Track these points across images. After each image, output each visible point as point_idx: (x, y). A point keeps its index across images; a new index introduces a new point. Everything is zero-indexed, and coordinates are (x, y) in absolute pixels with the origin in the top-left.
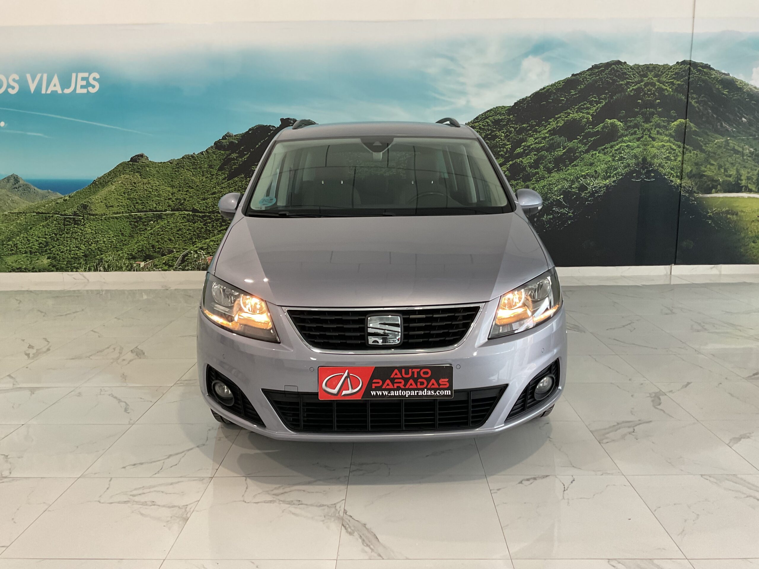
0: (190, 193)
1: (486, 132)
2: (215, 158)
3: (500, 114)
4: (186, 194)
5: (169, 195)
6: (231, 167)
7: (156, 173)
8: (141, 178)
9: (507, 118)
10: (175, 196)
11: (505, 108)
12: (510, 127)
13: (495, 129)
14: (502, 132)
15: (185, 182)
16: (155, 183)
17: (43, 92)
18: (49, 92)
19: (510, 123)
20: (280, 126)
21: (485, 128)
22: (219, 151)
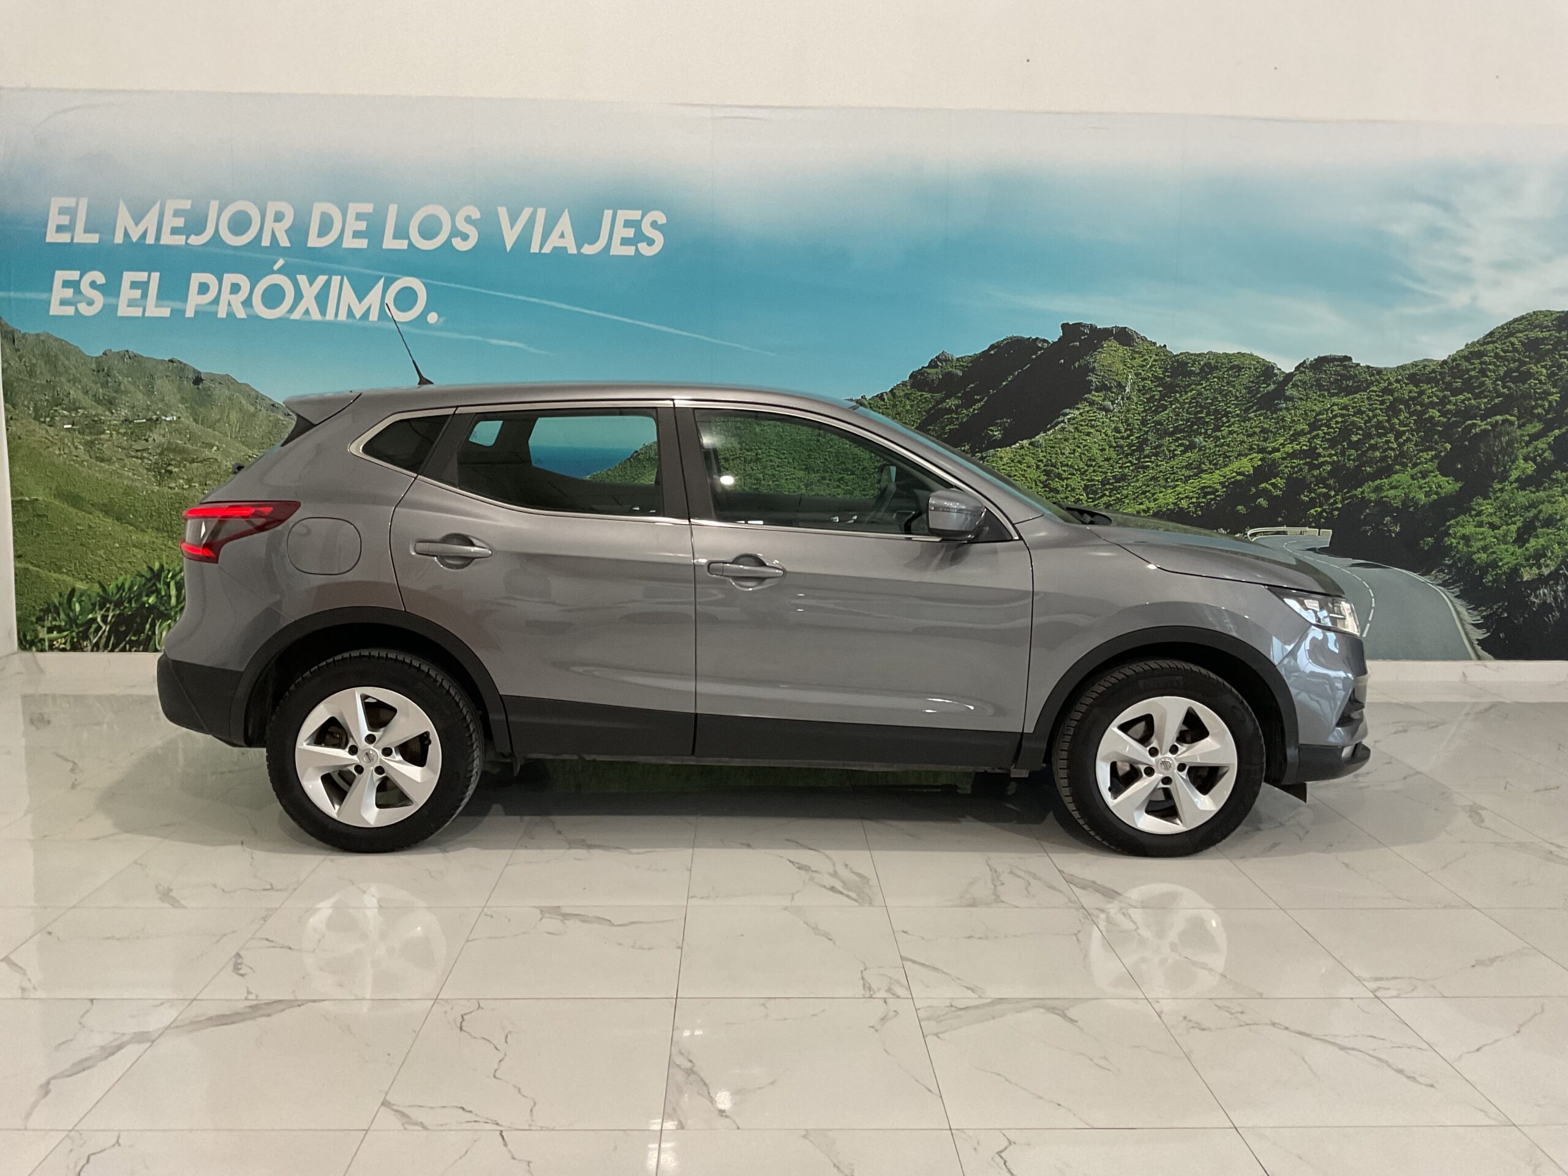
0: (846, 483)
1: (1509, 364)
2: (908, 407)
3: (1542, 328)
4: (839, 487)
5: (799, 488)
6: (943, 428)
7: (776, 438)
8: (741, 449)
9: (1556, 337)
10: (812, 490)
11: (1551, 315)
12: (1560, 355)
13: (1528, 360)
14: (1542, 367)
15: (838, 460)
16: (771, 461)
17: (535, 249)
18: (547, 250)
19: (1559, 348)
20: (1059, 339)
21: (1506, 356)
22: (920, 393)
